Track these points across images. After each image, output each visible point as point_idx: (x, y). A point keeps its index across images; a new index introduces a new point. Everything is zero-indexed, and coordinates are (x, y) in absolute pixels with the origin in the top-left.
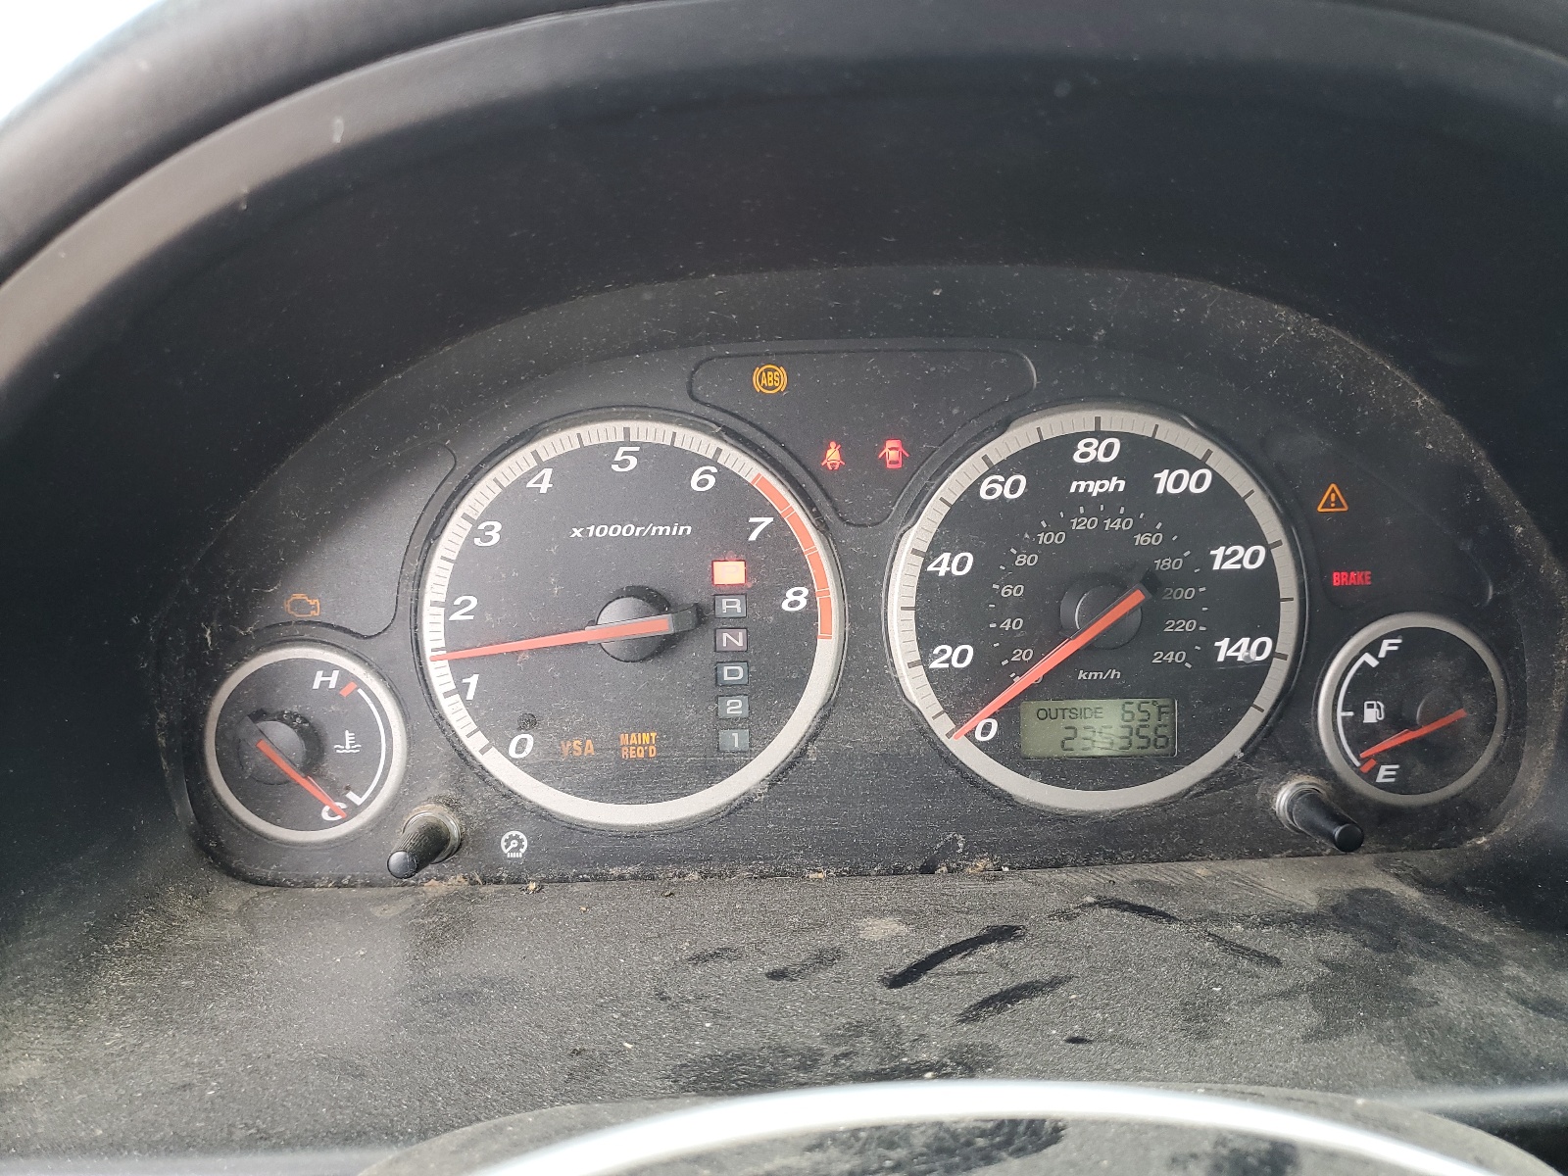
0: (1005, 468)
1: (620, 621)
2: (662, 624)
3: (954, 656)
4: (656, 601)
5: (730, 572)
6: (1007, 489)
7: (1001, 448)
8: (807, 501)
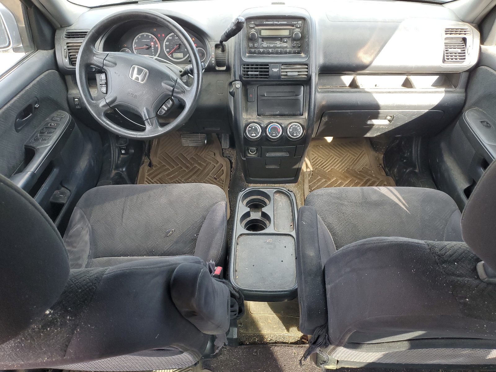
0: (170, 36)
1: (145, 46)
2: (147, 47)
3: (168, 50)
4: (147, 45)
5: (152, 43)
6: (171, 38)
7: (170, 35)
8: (158, 39)
